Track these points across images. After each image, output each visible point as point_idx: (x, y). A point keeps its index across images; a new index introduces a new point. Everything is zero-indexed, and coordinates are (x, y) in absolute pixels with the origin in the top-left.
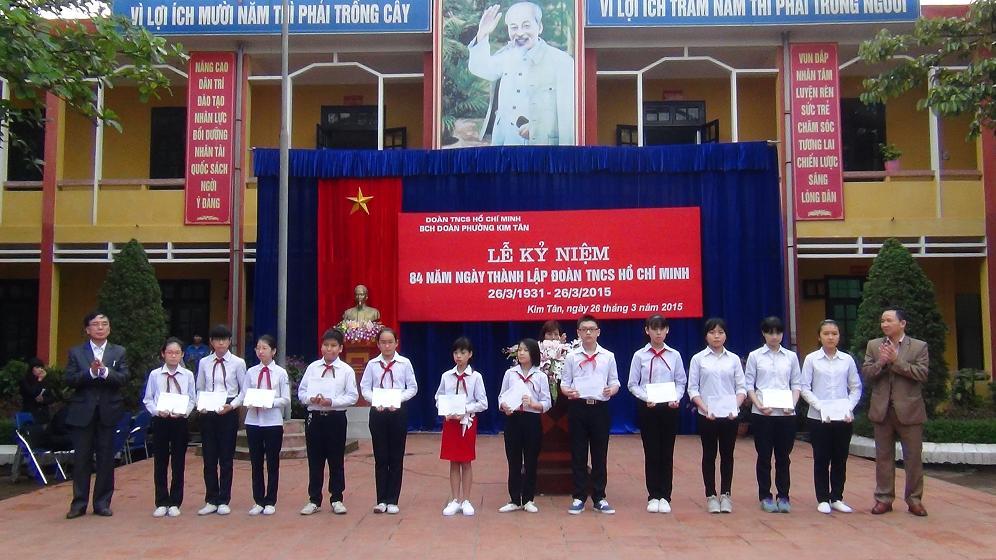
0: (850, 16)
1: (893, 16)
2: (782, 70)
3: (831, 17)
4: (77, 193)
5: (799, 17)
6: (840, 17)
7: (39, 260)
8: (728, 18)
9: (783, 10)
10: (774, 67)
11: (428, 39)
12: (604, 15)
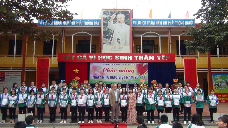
0: (182, 25)
1: (191, 25)
2: (169, 35)
3: (179, 25)
4: (30, 57)
5: (173, 25)
6: (180, 25)
7: (22, 71)
8: (158, 25)
9: (169, 24)
10: (168, 34)
11: (100, 28)
12: (134, 24)
